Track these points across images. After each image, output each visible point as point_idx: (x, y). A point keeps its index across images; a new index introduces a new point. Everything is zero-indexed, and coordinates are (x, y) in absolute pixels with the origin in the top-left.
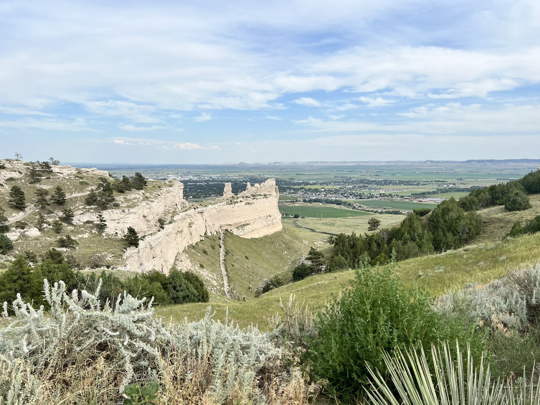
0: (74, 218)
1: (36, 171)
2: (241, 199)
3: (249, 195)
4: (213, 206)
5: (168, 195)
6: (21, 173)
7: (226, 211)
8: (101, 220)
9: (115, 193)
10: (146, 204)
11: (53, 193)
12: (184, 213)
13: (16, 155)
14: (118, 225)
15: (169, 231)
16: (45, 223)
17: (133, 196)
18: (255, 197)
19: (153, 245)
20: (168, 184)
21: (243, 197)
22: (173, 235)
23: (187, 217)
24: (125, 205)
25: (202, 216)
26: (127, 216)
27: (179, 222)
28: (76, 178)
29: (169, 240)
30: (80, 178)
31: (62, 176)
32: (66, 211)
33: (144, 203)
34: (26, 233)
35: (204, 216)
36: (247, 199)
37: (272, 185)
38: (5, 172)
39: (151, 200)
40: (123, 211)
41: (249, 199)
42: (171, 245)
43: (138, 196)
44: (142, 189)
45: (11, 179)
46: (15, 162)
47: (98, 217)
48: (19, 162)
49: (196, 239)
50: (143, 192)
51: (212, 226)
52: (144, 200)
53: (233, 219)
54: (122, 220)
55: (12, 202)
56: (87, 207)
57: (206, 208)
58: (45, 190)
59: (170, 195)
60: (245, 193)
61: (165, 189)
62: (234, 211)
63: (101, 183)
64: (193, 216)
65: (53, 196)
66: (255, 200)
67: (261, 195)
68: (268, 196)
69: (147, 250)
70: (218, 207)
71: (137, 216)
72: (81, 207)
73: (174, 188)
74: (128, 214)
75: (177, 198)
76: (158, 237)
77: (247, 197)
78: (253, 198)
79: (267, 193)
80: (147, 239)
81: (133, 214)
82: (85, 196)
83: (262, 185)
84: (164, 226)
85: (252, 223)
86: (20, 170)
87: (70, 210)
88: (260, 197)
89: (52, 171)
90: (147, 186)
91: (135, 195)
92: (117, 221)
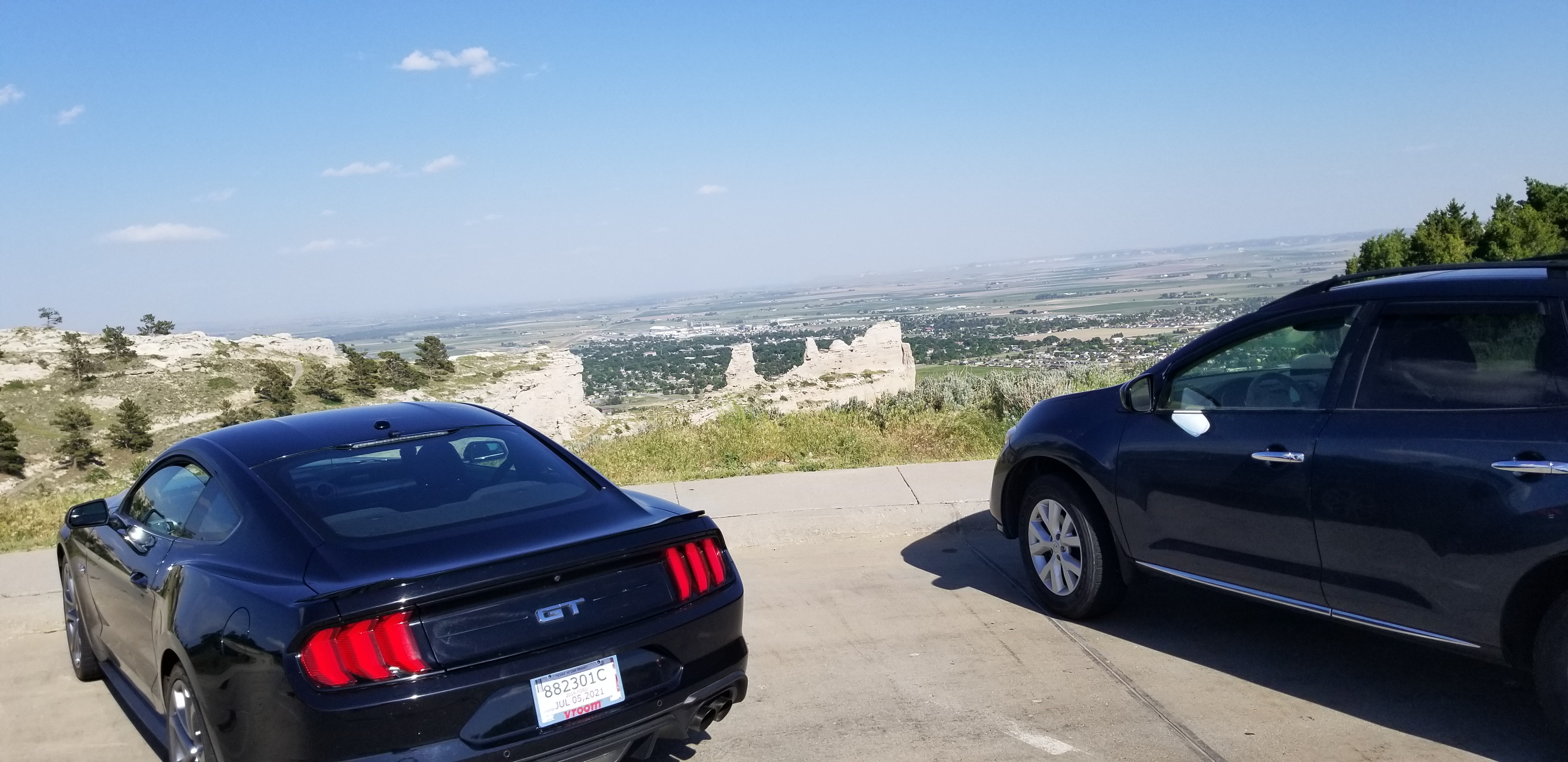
2: (786, 392)
3: (814, 377)
5: (526, 396)
6: (46, 367)
11: (114, 420)
13: (43, 315)
18: (833, 383)
21: (791, 385)
28: (204, 369)
30: (218, 367)
31: (161, 365)
36: (805, 390)
37: (890, 342)
41: (813, 389)
45: (18, 385)
59: (531, 395)
60: (800, 372)
61: (516, 379)
65: (111, 429)
67: (850, 376)
68: (875, 377)
73: (552, 373)
75: (562, 402)
77: (805, 384)
78: (825, 384)
79: (873, 368)
83: (855, 343)
86: (45, 358)
88: (849, 381)
89: (134, 354)
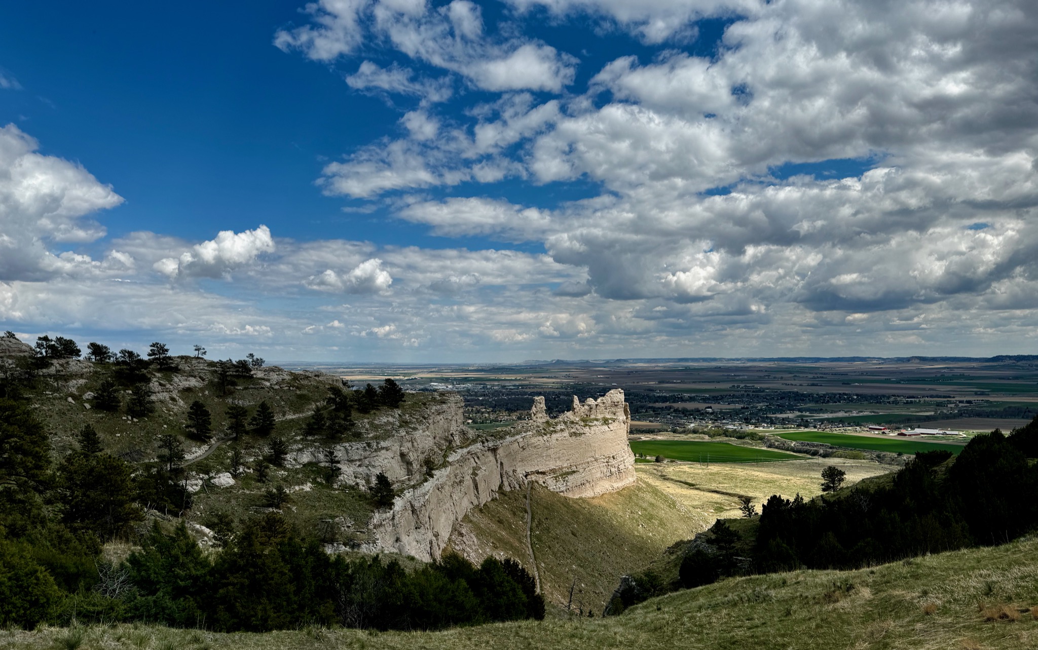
0: (288, 457)
1: (228, 376)
2: (563, 427)
3: (577, 419)
4: (513, 439)
5: (439, 418)
6: (203, 380)
7: (535, 447)
8: (332, 460)
9: (354, 414)
10: (405, 433)
11: (255, 414)
12: (465, 450)
13: (196, 350)
14: (360, 470)
15: (441, 481)
16: (243, 464)
17: (384, 420)
18: (588, 424)
19: (417, 505)
20: (438, 398)
21: (565, 423)
22: (447, 488)
23: (469, 456)
24: (371, 435)
25: (495, 456)
26: (375, 454)
27: (457, 465)
28: (291, 388)
29: (441, 497)
30: (297, 388)
31: (268, 384)
32: (275, 443)
33: (403, 433)
34: (212, 481)
35: (498, 456)
36: (573, 426)
37: (618, 402)
38: (180, 378)
39: (412, 426)
40: (369, 445)
41: (577, 426)
42: (444, 507)
43: (391, 419)
44: (397, 407)
45: (188, 390)
46: (194, 362)
47: (327, 456)
48: (201, 361)
49: (485, 498)
50: (400, 412)
51: (511, 473)
52: (401, 426)
53: (547, 463)
54: (367, 462)
55: (190, 429)
56: (310, 438)
57: (501, 442)
58: (243, 408)
59: (441, 417)
60: (569, 416)
61: (434, 408)
62: (549, 448)
63: (332, 396)
64: (480, 455)
65: (254, 419)
66: (587, 430)
67: (597, 420)
68: (610, 421)
69: (407, 514)
70: (521, 440)
71: (389, 454)
72: (298, 438)
73: (449, 405)
74: (376, 451)
75: (453, 423)
76: (424, 491)
77: (572, 422)
78: (583, 424)
79: (608, 417)
80: (408, 495)
81: (383, 451)
82: (306, 418)
83: (599, 400)
84: (433, 472)
85: (581, 470)
86: (202, 375)
87: (281, 442)
88: (595, 422)
89: (251, 377)
90: (405, 401)
91: (387, 418)
92: (358, 463)
